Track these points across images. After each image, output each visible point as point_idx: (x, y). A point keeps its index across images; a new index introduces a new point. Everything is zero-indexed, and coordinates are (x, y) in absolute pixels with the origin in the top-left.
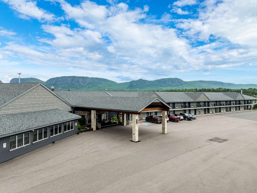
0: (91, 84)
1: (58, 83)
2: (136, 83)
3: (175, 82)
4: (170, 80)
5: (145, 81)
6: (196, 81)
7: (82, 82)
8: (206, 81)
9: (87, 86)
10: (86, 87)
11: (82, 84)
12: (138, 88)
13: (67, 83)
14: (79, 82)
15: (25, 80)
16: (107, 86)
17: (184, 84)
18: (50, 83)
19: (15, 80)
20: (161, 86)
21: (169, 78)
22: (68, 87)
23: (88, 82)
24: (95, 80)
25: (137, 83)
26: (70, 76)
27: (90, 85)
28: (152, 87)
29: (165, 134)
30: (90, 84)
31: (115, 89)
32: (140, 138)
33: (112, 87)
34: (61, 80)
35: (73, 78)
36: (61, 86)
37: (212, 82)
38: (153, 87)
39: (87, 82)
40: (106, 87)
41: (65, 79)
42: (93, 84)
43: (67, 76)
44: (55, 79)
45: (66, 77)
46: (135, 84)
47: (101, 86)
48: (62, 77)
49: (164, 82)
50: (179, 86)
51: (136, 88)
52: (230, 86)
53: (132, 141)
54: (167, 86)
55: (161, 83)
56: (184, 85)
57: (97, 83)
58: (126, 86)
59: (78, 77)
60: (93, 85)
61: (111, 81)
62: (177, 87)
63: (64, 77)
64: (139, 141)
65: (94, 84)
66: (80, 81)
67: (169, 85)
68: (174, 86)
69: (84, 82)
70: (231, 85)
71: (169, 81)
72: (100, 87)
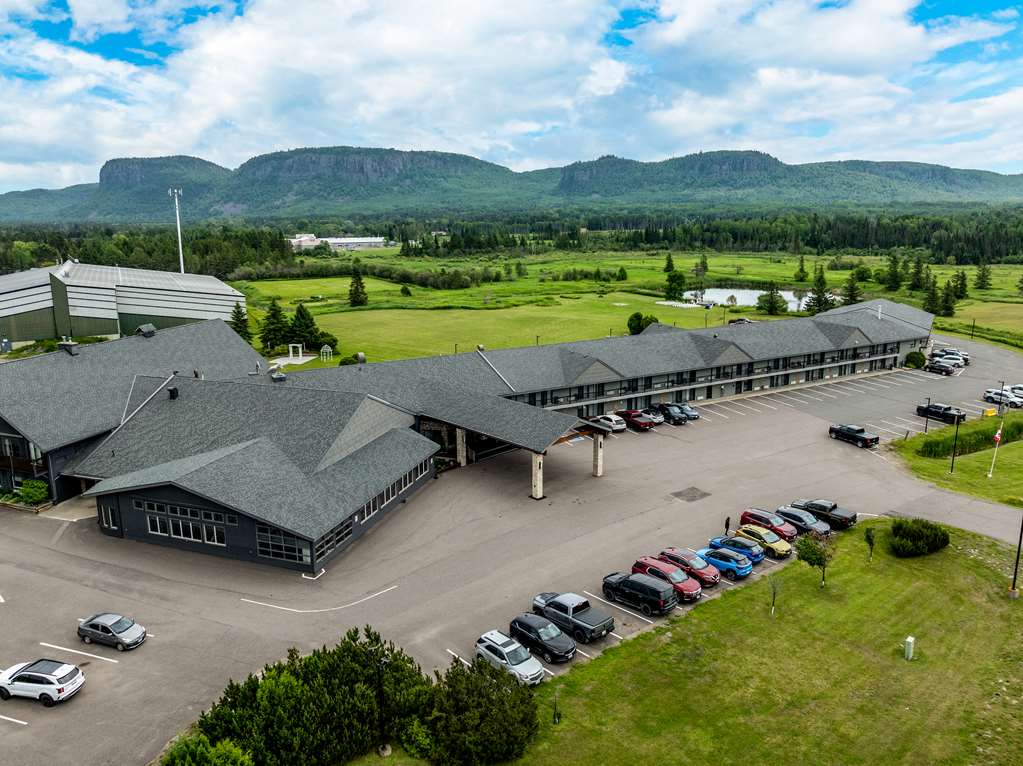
0: (411, 178)
1: (281, 174)
2: (588, 172)
3: (748, 169)
4: (728, 157)
5: (626, 165)
6: (835, 163)
7: (375, 171)
8: (877, 163)
9: (395, 188)
10: (390, 191)
11: (374, 178)
12: (597, 193)
13: (318, 177)
14: (362, 170)
15: (156, 165)
16: (475, 188)
17: (785, 177)
18: (251, 177)
19: (117, 167)
20: (688, 186)
21: (722, 152)
22: (321, 193)
23: (397, 171)
24: (426, 161)
25: (595, 172)
26: (328, 149)
27: (408, 181)
28: (653, 191)
29: (596, 476)
30: (406, 178)
31: (507, 197)
32: (547, 489)
33: (495, 191)
34: (293, 162)
35: (338, 153)
36: (296, 187)
37: (900, 169)
38: (657, 188)
39: (394, 170)
40: (471, 190)
41: (308, 160)
42: (417, 179)
43: (317, 146)
44: (270, 159)
45: (313, 151)
46: (586, 178)
47: (451, 186)
48: (297, 152)
49: (702, 168)
50: (761, 186)
51: (590, 194)
52: (977, 184)
53: (531, 497)
54: (715, 185)
55: (691, 172)
56: (781, 182)
57: (433, 176)
58: (552, 185)
59: (359, 151)
60: (417, 183)
61: (487, 163)
62: (753, 190)
63: (304, 152)
64: (544, 497)
65: (420, 176)
66: (368, 167)
67: (724, 183)
68: (743, 186)
69: (383, 170)
70: (980, 181)
71: (724, 163)
72: (446, 191)
